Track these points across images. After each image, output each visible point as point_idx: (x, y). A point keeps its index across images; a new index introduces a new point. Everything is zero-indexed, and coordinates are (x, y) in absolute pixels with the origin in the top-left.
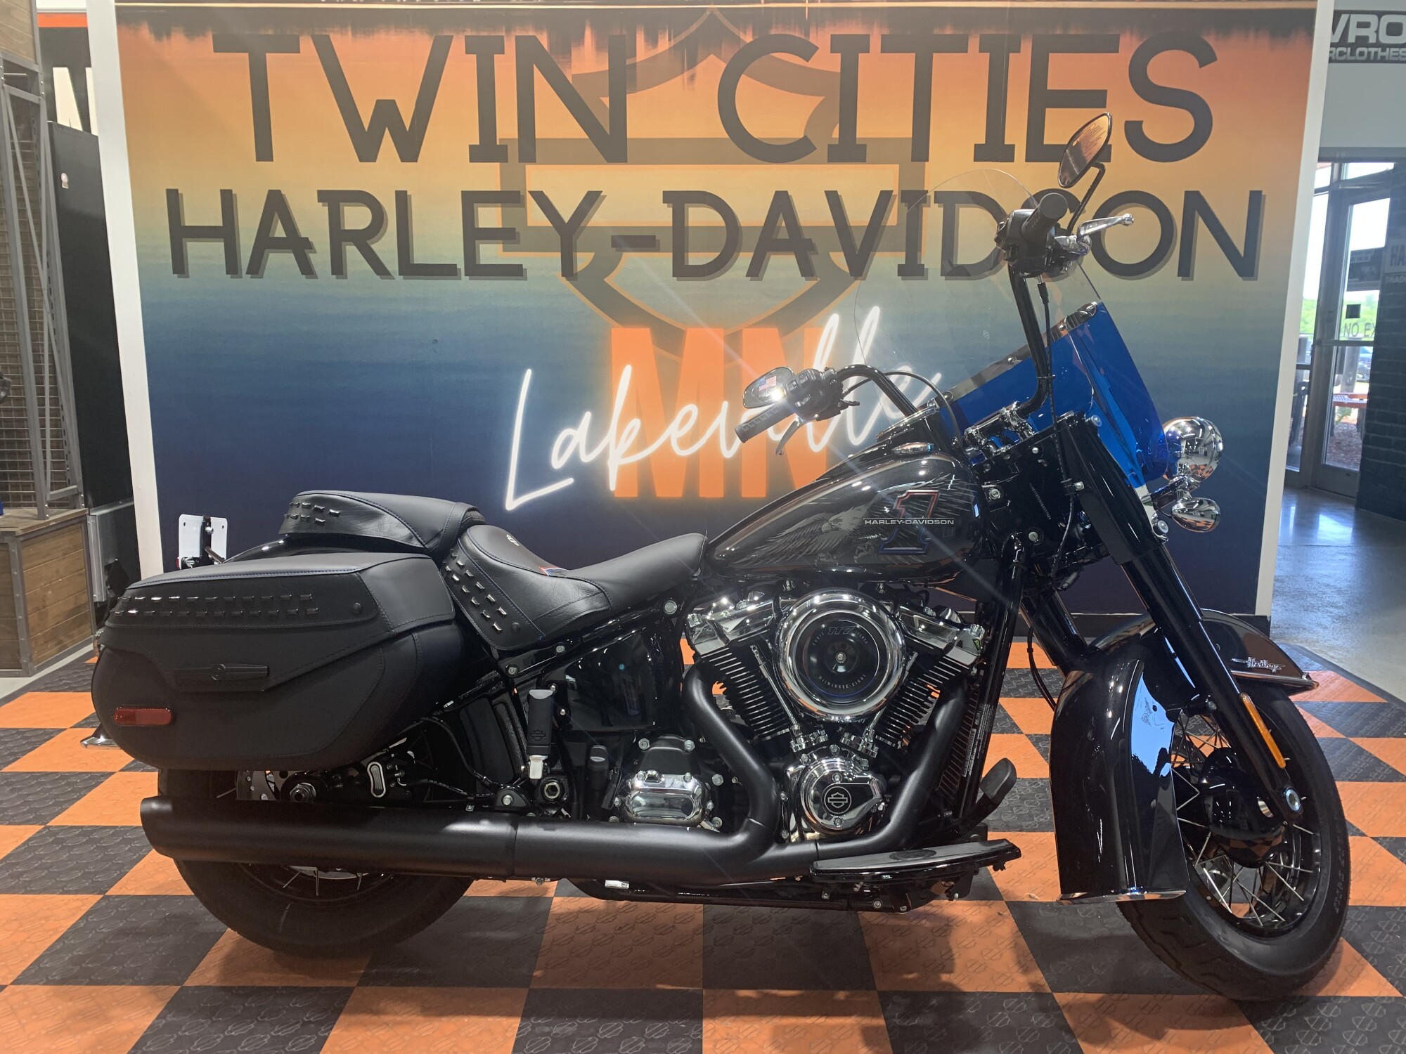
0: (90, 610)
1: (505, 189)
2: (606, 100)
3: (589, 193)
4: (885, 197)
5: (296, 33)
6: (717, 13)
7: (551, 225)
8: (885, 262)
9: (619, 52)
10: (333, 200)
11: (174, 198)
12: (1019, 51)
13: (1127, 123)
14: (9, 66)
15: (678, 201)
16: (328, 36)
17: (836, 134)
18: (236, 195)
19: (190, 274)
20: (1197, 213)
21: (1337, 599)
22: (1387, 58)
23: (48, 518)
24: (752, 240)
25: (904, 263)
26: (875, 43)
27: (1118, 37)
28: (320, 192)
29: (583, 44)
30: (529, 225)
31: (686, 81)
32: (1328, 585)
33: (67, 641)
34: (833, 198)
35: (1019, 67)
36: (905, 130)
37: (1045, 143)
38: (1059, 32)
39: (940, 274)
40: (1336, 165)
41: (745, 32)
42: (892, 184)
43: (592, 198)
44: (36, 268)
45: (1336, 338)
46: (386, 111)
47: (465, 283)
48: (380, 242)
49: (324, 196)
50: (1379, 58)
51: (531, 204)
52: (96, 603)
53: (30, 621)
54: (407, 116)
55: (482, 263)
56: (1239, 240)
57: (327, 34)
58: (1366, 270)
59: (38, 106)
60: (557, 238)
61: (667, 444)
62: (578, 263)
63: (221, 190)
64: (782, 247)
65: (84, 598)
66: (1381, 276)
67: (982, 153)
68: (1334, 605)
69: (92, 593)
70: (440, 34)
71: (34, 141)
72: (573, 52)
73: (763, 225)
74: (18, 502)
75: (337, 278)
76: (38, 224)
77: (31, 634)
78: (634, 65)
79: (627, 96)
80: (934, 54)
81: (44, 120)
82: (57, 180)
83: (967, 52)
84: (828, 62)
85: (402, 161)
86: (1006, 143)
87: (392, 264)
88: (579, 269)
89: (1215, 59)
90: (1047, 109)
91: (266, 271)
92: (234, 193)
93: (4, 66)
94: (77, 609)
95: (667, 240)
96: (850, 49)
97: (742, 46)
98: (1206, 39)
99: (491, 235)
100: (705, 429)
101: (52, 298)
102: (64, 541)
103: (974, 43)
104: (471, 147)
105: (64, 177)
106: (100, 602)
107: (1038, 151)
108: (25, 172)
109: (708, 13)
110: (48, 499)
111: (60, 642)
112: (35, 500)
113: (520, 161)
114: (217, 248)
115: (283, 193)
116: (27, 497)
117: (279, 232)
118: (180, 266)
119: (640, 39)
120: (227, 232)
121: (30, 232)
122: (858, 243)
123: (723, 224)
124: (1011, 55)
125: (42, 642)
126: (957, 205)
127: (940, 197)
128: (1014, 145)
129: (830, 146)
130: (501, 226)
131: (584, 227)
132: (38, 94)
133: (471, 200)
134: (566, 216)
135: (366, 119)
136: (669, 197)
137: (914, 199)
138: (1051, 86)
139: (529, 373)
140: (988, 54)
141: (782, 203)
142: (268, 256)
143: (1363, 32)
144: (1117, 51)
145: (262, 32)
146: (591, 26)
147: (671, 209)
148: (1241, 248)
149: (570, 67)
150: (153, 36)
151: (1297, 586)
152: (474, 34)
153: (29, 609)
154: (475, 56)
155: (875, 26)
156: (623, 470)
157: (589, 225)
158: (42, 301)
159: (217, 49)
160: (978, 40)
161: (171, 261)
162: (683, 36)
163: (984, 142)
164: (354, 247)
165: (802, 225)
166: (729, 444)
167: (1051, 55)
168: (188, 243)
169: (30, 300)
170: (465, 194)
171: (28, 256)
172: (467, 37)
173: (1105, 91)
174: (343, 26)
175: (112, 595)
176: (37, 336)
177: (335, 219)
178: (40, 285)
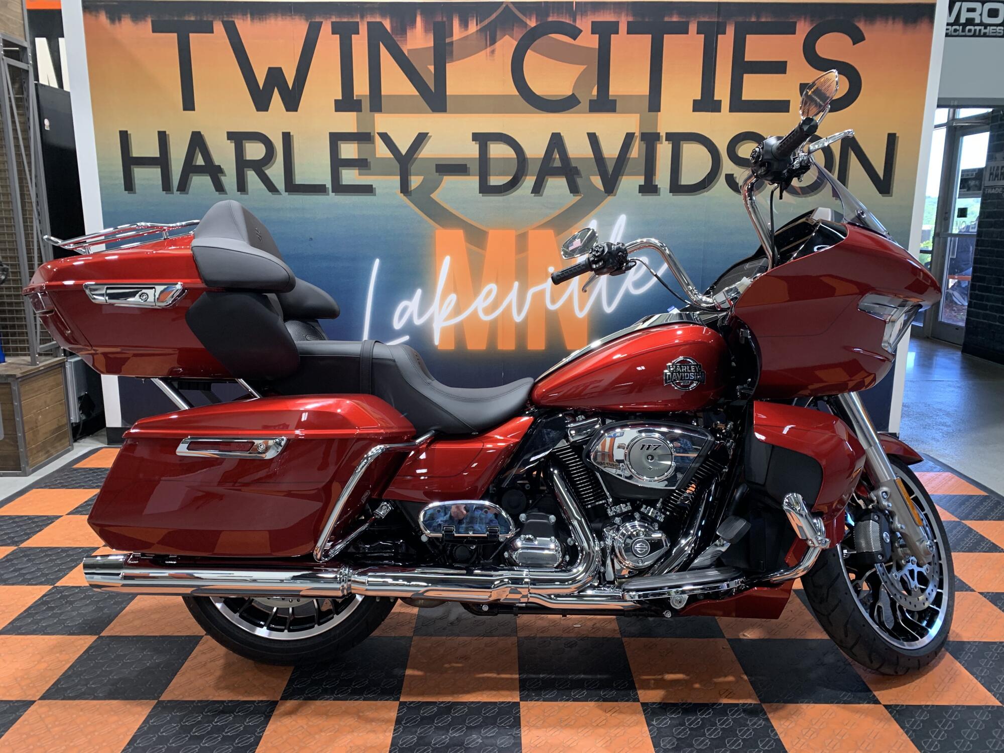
0: (68, 429)
1: (360, 131)
2: (432, 68)
3: (420, 134)
4: (629, 137)
5: (210, 19)
6: (511, 6)
7: (392, 156)
8: (630, 183)
9: (441, 33)
10: (238, 139)
11: (124, 137)
12: (725, 33)
13: (801, 84)
14: (7, 43)
15: (482, 139)
16: (234, 22)
17: (595, 92)
18: (168, 135)
19: (137, 191)
20: (850, 149)
21: (948, 420)
22: (988, 34)
23: (38, 365)
24: (534, 168)
25: (643, 183)
26: (623, 28)
27: (795, 23)
28: (228, 133)
29: (415, 27)
30: (377, 156)
31: (488, 54)
32: (940, 410)
33: (52, 451)
34: (593, 139)
35: (725, 43)
36: (644, 89)
37: (743, 98)
38: (753, 19)
39: (669, 191)
40: (952, 110)
41: (530, 20)
42: (634, 128)
43: (422, 138)
44: (28, 187)
45: (950, 232)
46: (275, 75)
47: (332, 198)
48: (271, 168)
49: (231, 136)
50: (982, 34)
51: (379, 141)
52: (72, 423)
53: (27, 437)
54: (290, 78)
55: (343, 184)
56: (879, 167)
57: (233, 20)
58: (972, 183)
59: (27, 71)
60: (398, 165)
61: (475, 312)
62: (412, 184)
63: (159, 133)
64: (556, 172)
65: (65, 420)
66: (982, 187)
67: (698, 106)
68: (944, 424)
69: (69, 416)
70: (313, 20)
71: (25, 96)
72: (408, 34)
73: (543, 157)
74: (16, 352)
75: (241, 194)
76: (28, 155)
77: (28, 446)
78: (452, 43)
79: (447, 65)
80: (665, 36)
81: (32, 82)
82: (42, 125)
83: (687, 33)
84: (589, 41)
85: (287, 110)
86: (716, 98)
87: (280, 184)
88: (412, 188)
89: (863, 39)
90: (745, 76)
91: (191, 190)
92: (167, 133)
93: (3, 44)
94: (59, 428)
95: (475, 167)
96: (605, 31)
97: (528, 29)
98: (858, 24)
99: (350, 163)
100: (501, 303)
101: (39, 208)
102: (50, 381)
103: (693, 27)
104: (336, 101)
105: (46, 122)
106: (75, 423)
107: (739, 105)
108: (19, 118)
109: (504, 5)
110: (38, 351)
111: (48, 452)
112: (29, 351)
113: (371, 111)
114: (155, 173)
115: (202, 133)
116: (23, 349)
117: (200, 161)
118: (129, 185)
119: (456, 23)
120: (162, 161)
121: (23, 162)
122: (610, 170)
123: (515, 156)
124: (719, 36)
125: (35, 451)
126: (681, 142)
127: (670, 137)
128: (721, 101)
129: (590, 100)
130: (357, 158)
131: (416, 158)
132: (28, 63)
133: (336, 139)
134: (403, 150)
135: (261, 80)
136: (476, 137)
137: (650, 139)
138: (747, 58)
139: (377, 262)
140: (703, 36)
141: (556, 141)
142: (192, 178)
143: (971, 15)
144: (794, 33)
145: (187, 18)
146: (421, 14)
147: (478, 146)
148: (881, 173)
149: (406, 44)
150: (108, 21)
151: (919, 410)
152: (338, 20)
153: (26, 428)
154: (338, 36)
155: (623, 15)
156: (444, 331)
157: (420, 157)
158: (32, 210)
159: (154, 31)
160: (696, 25)
161: (123, 181)
162: (486, 22)
163: (700, 98)
164: (253, 172)
165: (571, 157)
166: (519, 311)
167: (747, 36)
168: (135, 169)
169: (24, 210)
170: (332, 135)
171: (22, 180)
172: (332, 22)
173: (786, 62)
174: (244, 14)
175: (84, 418)
176: (28, 235)
177: (240, 152)
178: (31, 199)
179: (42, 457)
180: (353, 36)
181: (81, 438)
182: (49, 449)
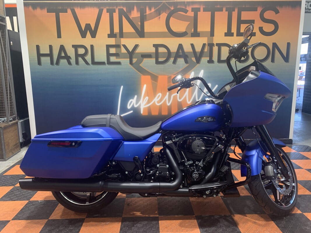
0: (19, 144)
1: (116, 44)
2: (139, 23)
3: (136, 45)
4: (204, 45)
5: (66, 8)
6: (165, 3)
7: (127, 52)
8: (205, 60)
9: (142, 12)
10: (76, 47)
11: (38, 47)
12: (234, 11)
13: (259, 27)
15: (156, 46)
17: (193, 30)
18: (53, 46)
19: (42, 65)
20: (275, 48)
23: (9, 123)
24: (174, 55)
25: (209, 60)
26: (202, 9)
27: (257, 8)
28: (72, 45)
29: (134, 10)
30: (122, 52)
31: (158, 19)
34: (192, 46)
35: (235, 14)
36: (208, 29)
37: (241, 32)
38: (244, 6)
39: (217, 62)
41: (172, 7)
42: (206, 42)
43: (136, 46)
44: (6, 64)
46: (88, 26)
47: (107, 66)
48: (87, 57)
49: (73, 46)
51: (122, 48)
53: (6, 148)
54: (93, 27)
55: (111, 61)
56: (285, 54)
57: (74, 8)
59: (5, 26)
60: (128, 55)
61: (154, 102)
62: (134, 61)
63: (49, 45)
64: (180, 57)
65: (18, 142)
66: (306, 60)
67: (226, 35)
69: (19, 140)
70: (101, 8)
71: (4, 34)
72: (132, 12)
73: (176, 52)
75: (77, 65)
76: (6, 53)
77: (6, 151)
78: (146, 15)
79: (145, 22)
80: (215, 12)
81: (7, 29)
82: (10, 43)
83: (222, 11)
84: (191, 14)
85: (92, 38)
87: (90, 62)
88: (134, 63)
89: (279, 13)
90: (241, 24)
91: (60, 64)
94: (16, 144)
95: (154, 55)
96: (196, 11)
97: (171, 10)
98: (277, 8)
99: (113, 55)
100: (163, 100)
101: (9, 71)
102: (13, 128)
103: (224, 9)
104: (108, 35)
105: (11, 42)
106: (21, 142)
107: (239, 34)
108: (3, 41)
109: (163, 3)
110: (9, 119)
111: (12, 152)
113: (120, 37)
114: (48, 59)
115: (64, 45)
117: (63, 55)
118: (39, 63)
119: (147, 9)
120: (51, 55)
122: (198, 56)
123: (167, 52)
124: (233, 12)
125: (8, 153)
126: (221, 46)
127: (217, 44)
128: (233, 33)
129: (192, 34)
130: (115, 53)
131: (135, 53)
133: (108, 47)
134: (131, 50)
135: (83, 28)
136: (155, 46)
137: (211, 45)
138: (242, 19)
139: (122, 87)
140: (227, 12)
141: (180, 46)
142: (60, 60)
144: (257, 11)
145: (58, 8)
146: (136, 6)
147: (155, 48)
149: (131, 16)
150: (32, 9)
152: (109, 8)
153: (5, 145)
154: (109, 13)
155: (202, 5)
156: (144, 109)
158: (7, 72)
159: (48, 12)
160: (225, 9)
161: (37, 62)
162: (157, 8)
163: (226, 32)
164: (81, 58)
165: (185, 51)
166: (169, 102)
167: (242, 12)
168: (41, 58)
169: (4, 72)
170: (107, 45)
171: (4, 61)
172: (107, 9)
173: (254, 20)
174: (78, 6)
175: (24, 140)
176: (6, 80)
177: (76, 51)
178: (6, 68)
179: (10, 154)
180: (114, 13)
181: (23, 147)
182: (13, 151)
